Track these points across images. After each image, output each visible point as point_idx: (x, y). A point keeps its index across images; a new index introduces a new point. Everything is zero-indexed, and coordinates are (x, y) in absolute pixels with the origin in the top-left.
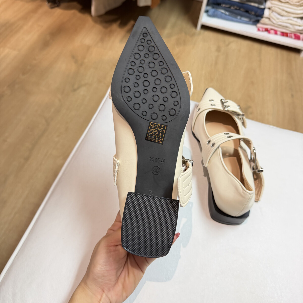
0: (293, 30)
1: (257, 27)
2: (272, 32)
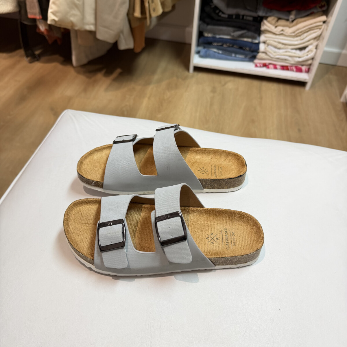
1: (254, 63)
2: (271, 66)
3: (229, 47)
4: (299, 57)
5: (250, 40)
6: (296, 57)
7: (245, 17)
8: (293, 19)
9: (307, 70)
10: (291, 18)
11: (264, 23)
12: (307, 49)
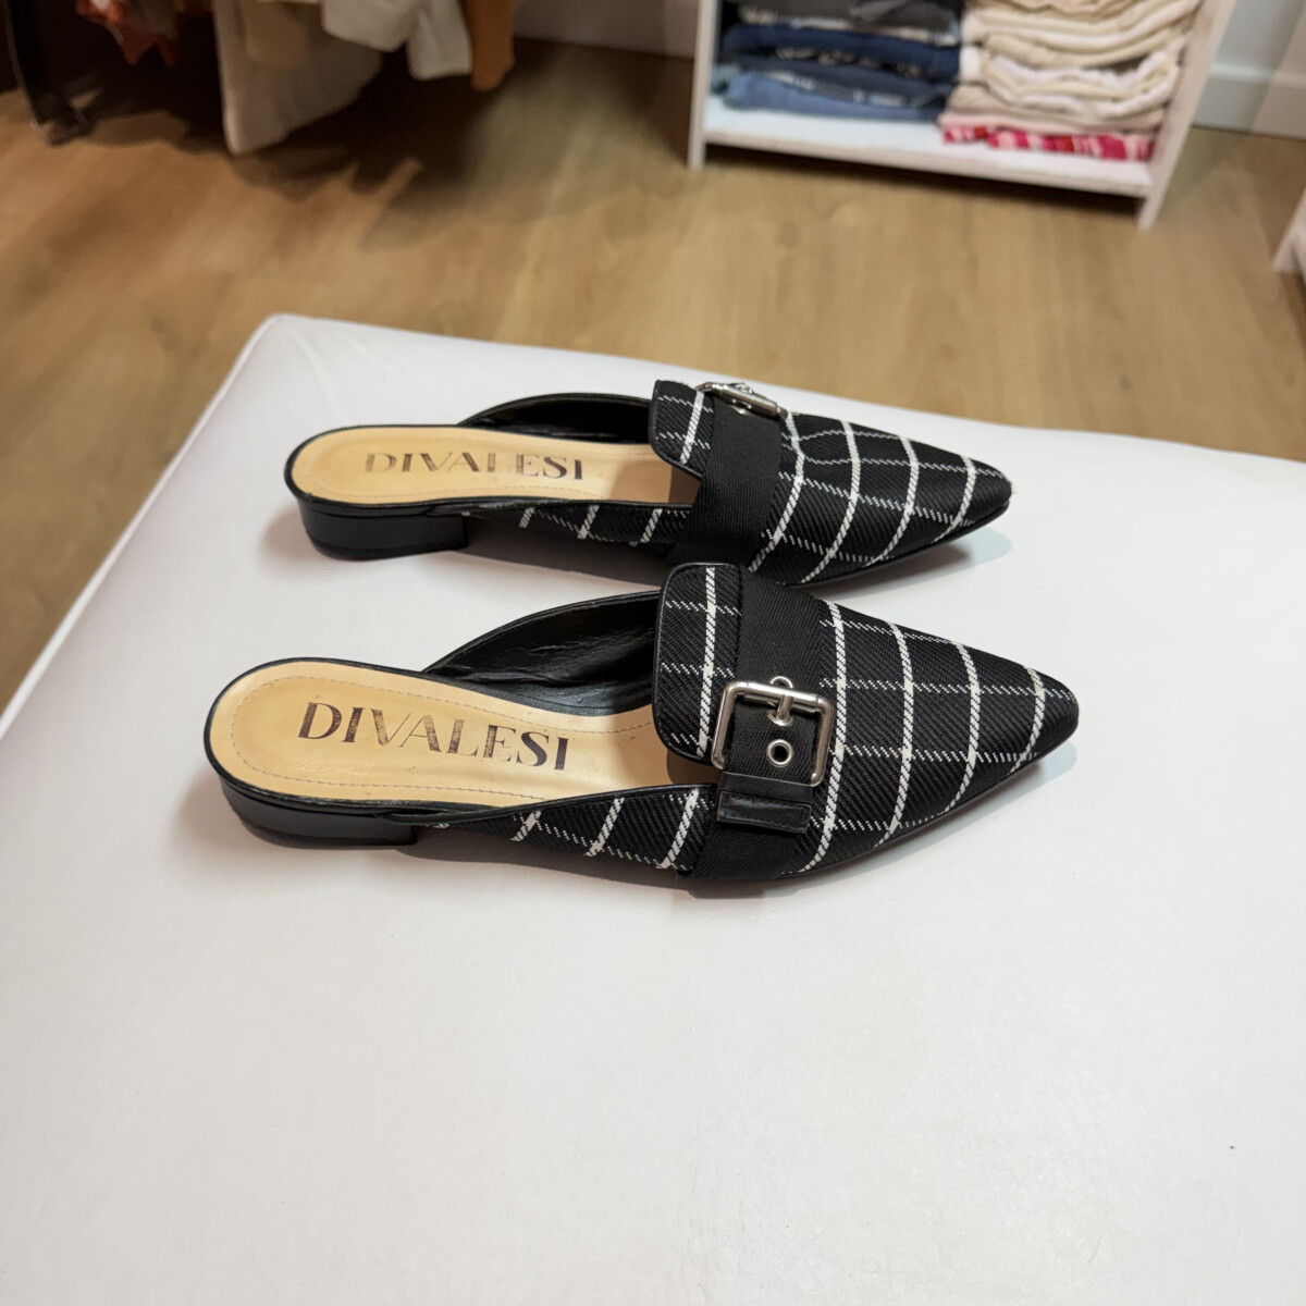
0: (1090, 121)
1: (940, 127)
2: (1007, 138)
3: (841, 63)
4: (1115, 100)
5: (922, 35)
9: (1144, 148)
12: (1145, 68)
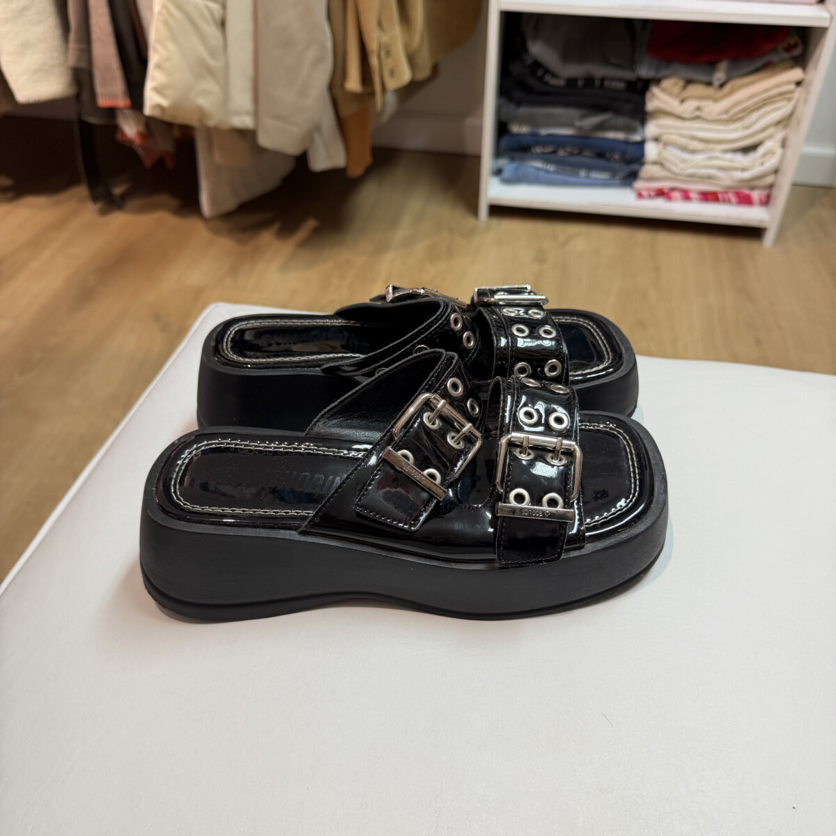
0: (728, 183)
1: (634, 189)
2: (677, 195)
3: (571, 154)
4: (743, 170)
5: (620, 136)
6: (735, 169)
7: (606, 83)
8: (721, 82)
9: (764, 199)
10: (719, 79)
11: (653, 95)
12: (761, 150)
